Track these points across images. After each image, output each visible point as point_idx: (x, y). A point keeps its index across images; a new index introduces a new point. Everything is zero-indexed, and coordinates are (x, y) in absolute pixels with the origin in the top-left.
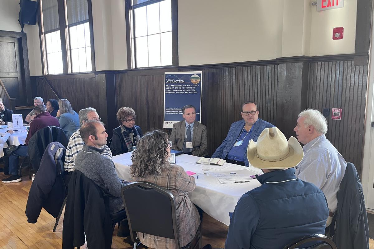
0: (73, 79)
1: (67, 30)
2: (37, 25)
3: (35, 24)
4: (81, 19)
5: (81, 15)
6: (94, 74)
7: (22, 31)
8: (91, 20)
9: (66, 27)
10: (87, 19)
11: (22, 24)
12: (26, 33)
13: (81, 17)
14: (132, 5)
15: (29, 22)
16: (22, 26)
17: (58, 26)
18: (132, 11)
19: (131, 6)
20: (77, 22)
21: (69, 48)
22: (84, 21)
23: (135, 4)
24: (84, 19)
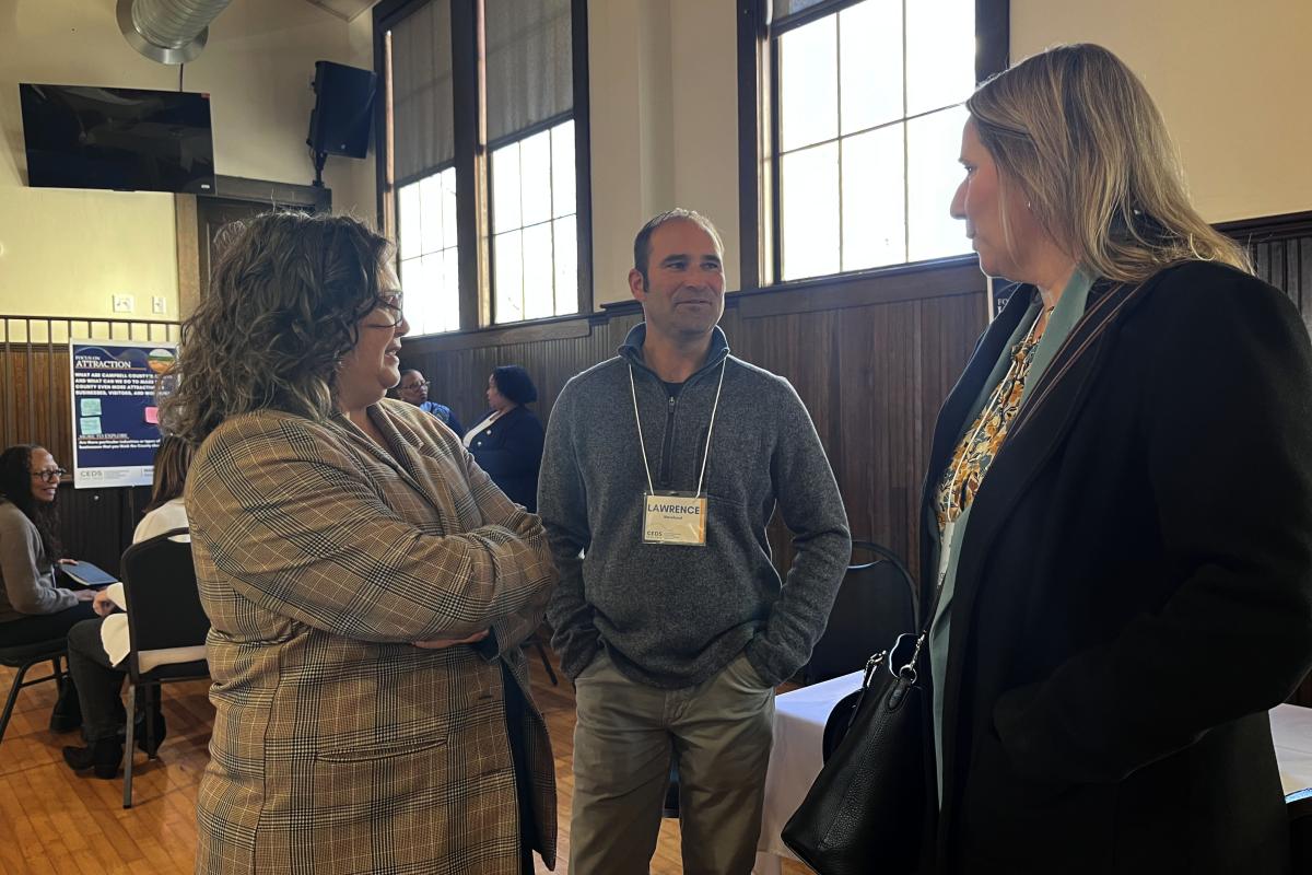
0: (498, 346)
1: (481, 162)
2: (371, 159)
3: (363, 156)
4: (540, 113)
5: (541, 96)
6: (586, 322)
7: (318, 183)
8: (581, 113)
9: (479, 150)
10: (566, 109)
11: (318, 155)
12: (329, 191)
13: (540, 106)
14: (769, 21)
15: (343, 147)
16: (319, 165)
17: (449, 151)
18: (766, 45)
19: (766, 26)
20: (524, 125)
21: (485, 232)
22: (550, 118)
23: (781, 15)
24: (553, 113)
